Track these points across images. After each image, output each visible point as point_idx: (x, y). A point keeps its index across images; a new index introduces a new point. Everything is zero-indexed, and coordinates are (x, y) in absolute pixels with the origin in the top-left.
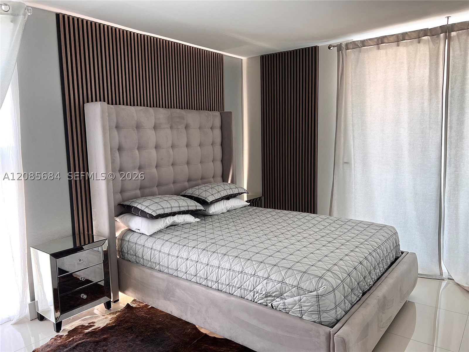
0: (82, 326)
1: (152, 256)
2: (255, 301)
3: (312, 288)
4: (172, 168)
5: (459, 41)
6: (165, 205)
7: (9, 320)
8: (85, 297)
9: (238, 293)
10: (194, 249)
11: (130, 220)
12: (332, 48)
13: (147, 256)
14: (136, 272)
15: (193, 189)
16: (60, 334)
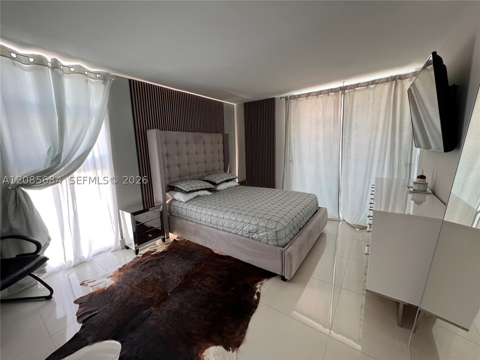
0: (150, 251)
1: (187, 213)
2: (243, 235)
3: (273, 228)
4: (196, 166)
5: (349, 95)
6: (193, 185)
7: (110, 249)
8: (151, 236)
9: (234, 231)
10: (210, 209)
11: (174, 194)
12: (282, 99)
13: (184, 213)
14: (178, 222)
15: (208, 177)
16: (138, 256)
